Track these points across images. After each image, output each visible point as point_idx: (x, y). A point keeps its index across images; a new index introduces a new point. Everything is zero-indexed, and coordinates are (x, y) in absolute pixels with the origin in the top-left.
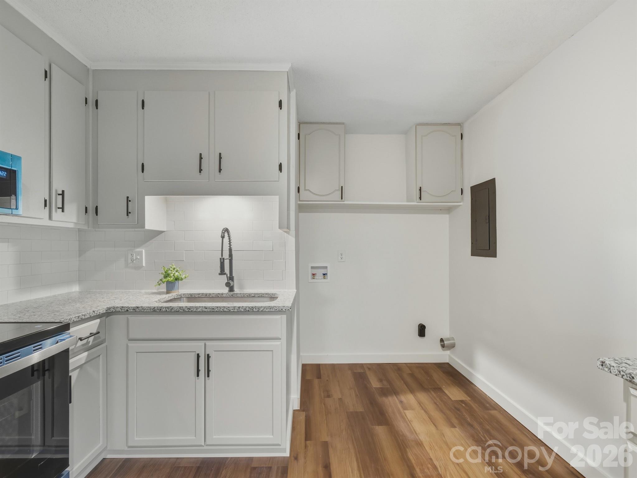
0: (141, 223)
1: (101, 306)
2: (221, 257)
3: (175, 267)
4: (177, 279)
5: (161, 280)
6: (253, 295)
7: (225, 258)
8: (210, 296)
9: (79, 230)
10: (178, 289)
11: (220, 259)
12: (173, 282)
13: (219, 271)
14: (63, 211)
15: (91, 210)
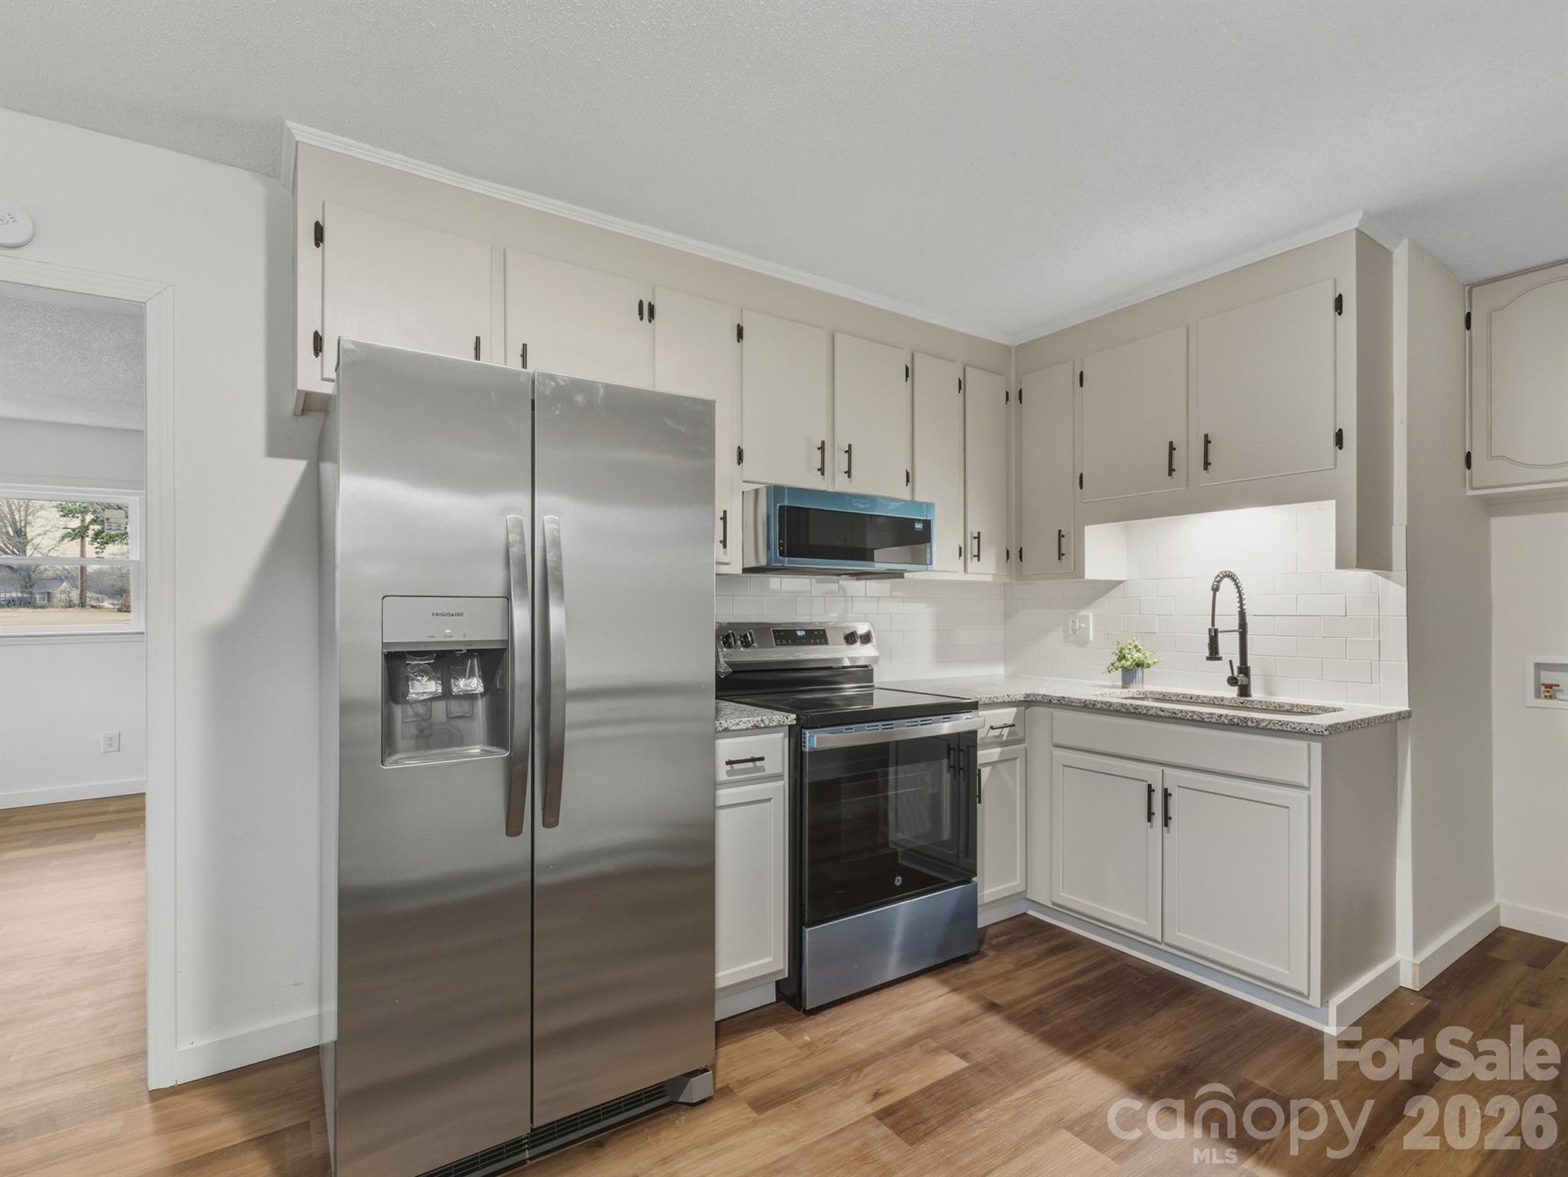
0: (1078, 570)
1: (1019, 692)
2: (1210, 627)
3: (1137, 643)
4: (1139, 665)
5: (1113, 665)
6: (1287, 707)
7: (1219, 630)
8: (1199, 701)
9: (1005, 584)
10: (1142, 683)
11: (1210, 630)
12: (1132, 670)
13: (1207, 654)
14: (979, 560)
15: (1014, 554)
